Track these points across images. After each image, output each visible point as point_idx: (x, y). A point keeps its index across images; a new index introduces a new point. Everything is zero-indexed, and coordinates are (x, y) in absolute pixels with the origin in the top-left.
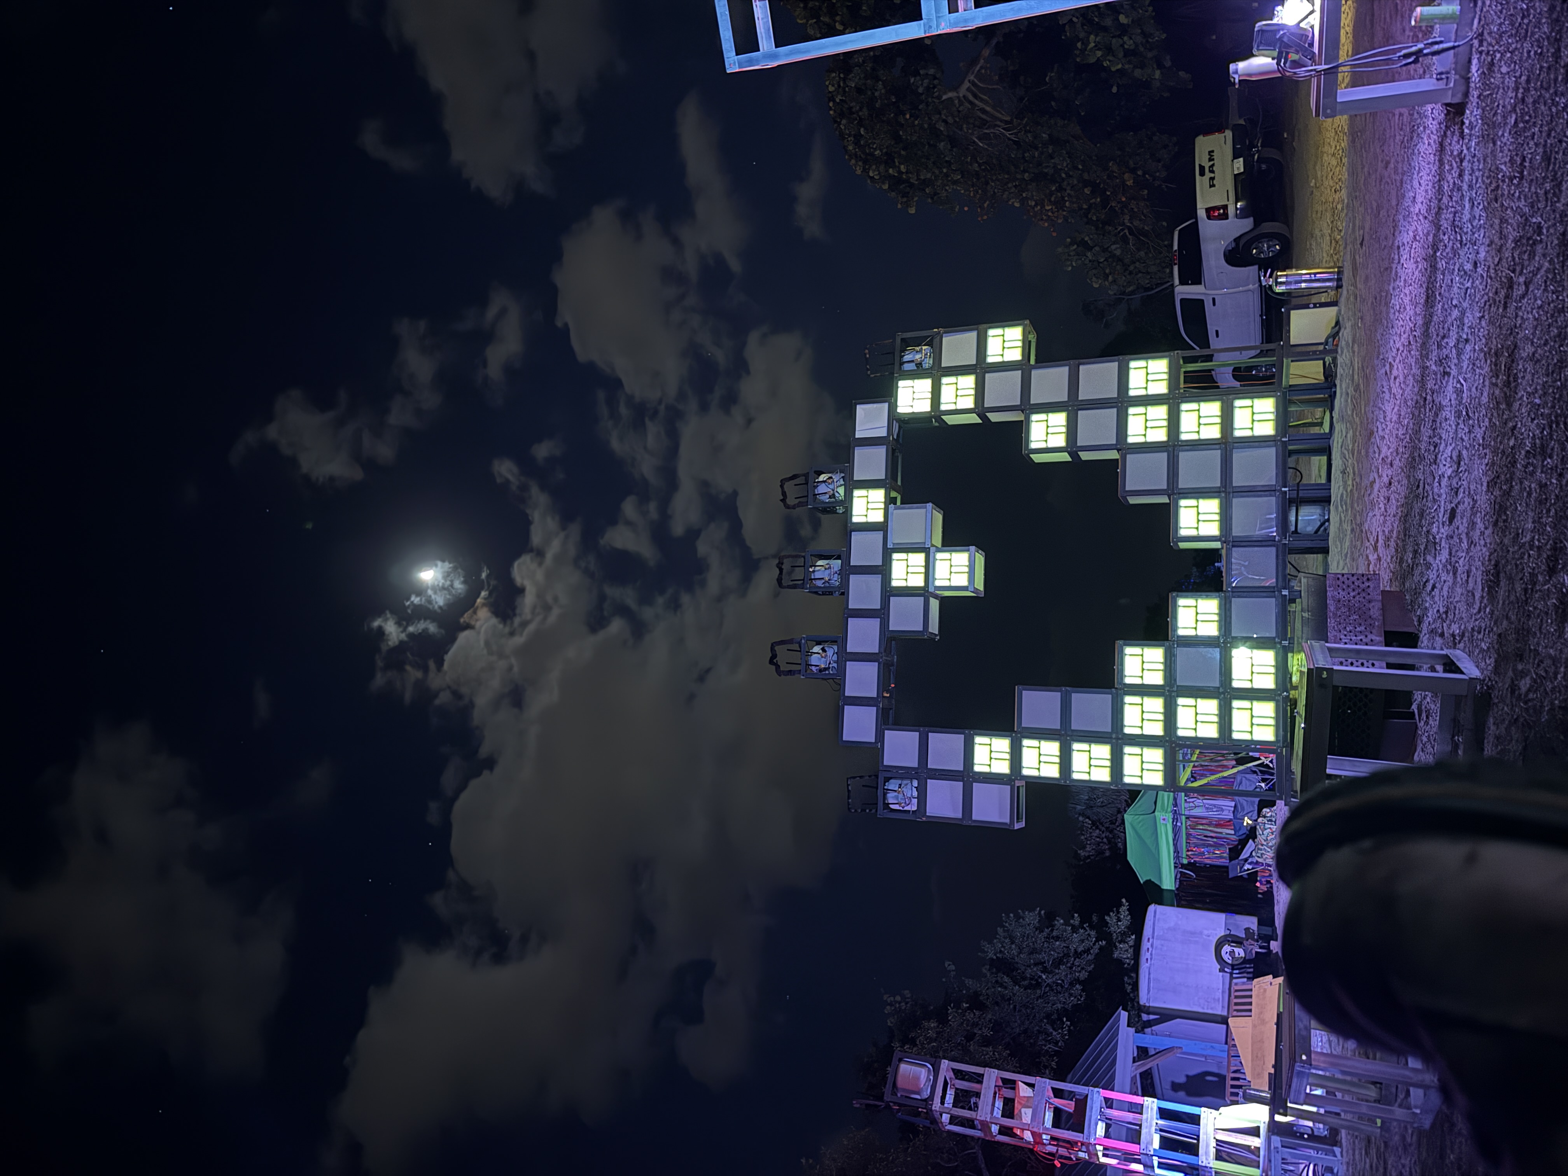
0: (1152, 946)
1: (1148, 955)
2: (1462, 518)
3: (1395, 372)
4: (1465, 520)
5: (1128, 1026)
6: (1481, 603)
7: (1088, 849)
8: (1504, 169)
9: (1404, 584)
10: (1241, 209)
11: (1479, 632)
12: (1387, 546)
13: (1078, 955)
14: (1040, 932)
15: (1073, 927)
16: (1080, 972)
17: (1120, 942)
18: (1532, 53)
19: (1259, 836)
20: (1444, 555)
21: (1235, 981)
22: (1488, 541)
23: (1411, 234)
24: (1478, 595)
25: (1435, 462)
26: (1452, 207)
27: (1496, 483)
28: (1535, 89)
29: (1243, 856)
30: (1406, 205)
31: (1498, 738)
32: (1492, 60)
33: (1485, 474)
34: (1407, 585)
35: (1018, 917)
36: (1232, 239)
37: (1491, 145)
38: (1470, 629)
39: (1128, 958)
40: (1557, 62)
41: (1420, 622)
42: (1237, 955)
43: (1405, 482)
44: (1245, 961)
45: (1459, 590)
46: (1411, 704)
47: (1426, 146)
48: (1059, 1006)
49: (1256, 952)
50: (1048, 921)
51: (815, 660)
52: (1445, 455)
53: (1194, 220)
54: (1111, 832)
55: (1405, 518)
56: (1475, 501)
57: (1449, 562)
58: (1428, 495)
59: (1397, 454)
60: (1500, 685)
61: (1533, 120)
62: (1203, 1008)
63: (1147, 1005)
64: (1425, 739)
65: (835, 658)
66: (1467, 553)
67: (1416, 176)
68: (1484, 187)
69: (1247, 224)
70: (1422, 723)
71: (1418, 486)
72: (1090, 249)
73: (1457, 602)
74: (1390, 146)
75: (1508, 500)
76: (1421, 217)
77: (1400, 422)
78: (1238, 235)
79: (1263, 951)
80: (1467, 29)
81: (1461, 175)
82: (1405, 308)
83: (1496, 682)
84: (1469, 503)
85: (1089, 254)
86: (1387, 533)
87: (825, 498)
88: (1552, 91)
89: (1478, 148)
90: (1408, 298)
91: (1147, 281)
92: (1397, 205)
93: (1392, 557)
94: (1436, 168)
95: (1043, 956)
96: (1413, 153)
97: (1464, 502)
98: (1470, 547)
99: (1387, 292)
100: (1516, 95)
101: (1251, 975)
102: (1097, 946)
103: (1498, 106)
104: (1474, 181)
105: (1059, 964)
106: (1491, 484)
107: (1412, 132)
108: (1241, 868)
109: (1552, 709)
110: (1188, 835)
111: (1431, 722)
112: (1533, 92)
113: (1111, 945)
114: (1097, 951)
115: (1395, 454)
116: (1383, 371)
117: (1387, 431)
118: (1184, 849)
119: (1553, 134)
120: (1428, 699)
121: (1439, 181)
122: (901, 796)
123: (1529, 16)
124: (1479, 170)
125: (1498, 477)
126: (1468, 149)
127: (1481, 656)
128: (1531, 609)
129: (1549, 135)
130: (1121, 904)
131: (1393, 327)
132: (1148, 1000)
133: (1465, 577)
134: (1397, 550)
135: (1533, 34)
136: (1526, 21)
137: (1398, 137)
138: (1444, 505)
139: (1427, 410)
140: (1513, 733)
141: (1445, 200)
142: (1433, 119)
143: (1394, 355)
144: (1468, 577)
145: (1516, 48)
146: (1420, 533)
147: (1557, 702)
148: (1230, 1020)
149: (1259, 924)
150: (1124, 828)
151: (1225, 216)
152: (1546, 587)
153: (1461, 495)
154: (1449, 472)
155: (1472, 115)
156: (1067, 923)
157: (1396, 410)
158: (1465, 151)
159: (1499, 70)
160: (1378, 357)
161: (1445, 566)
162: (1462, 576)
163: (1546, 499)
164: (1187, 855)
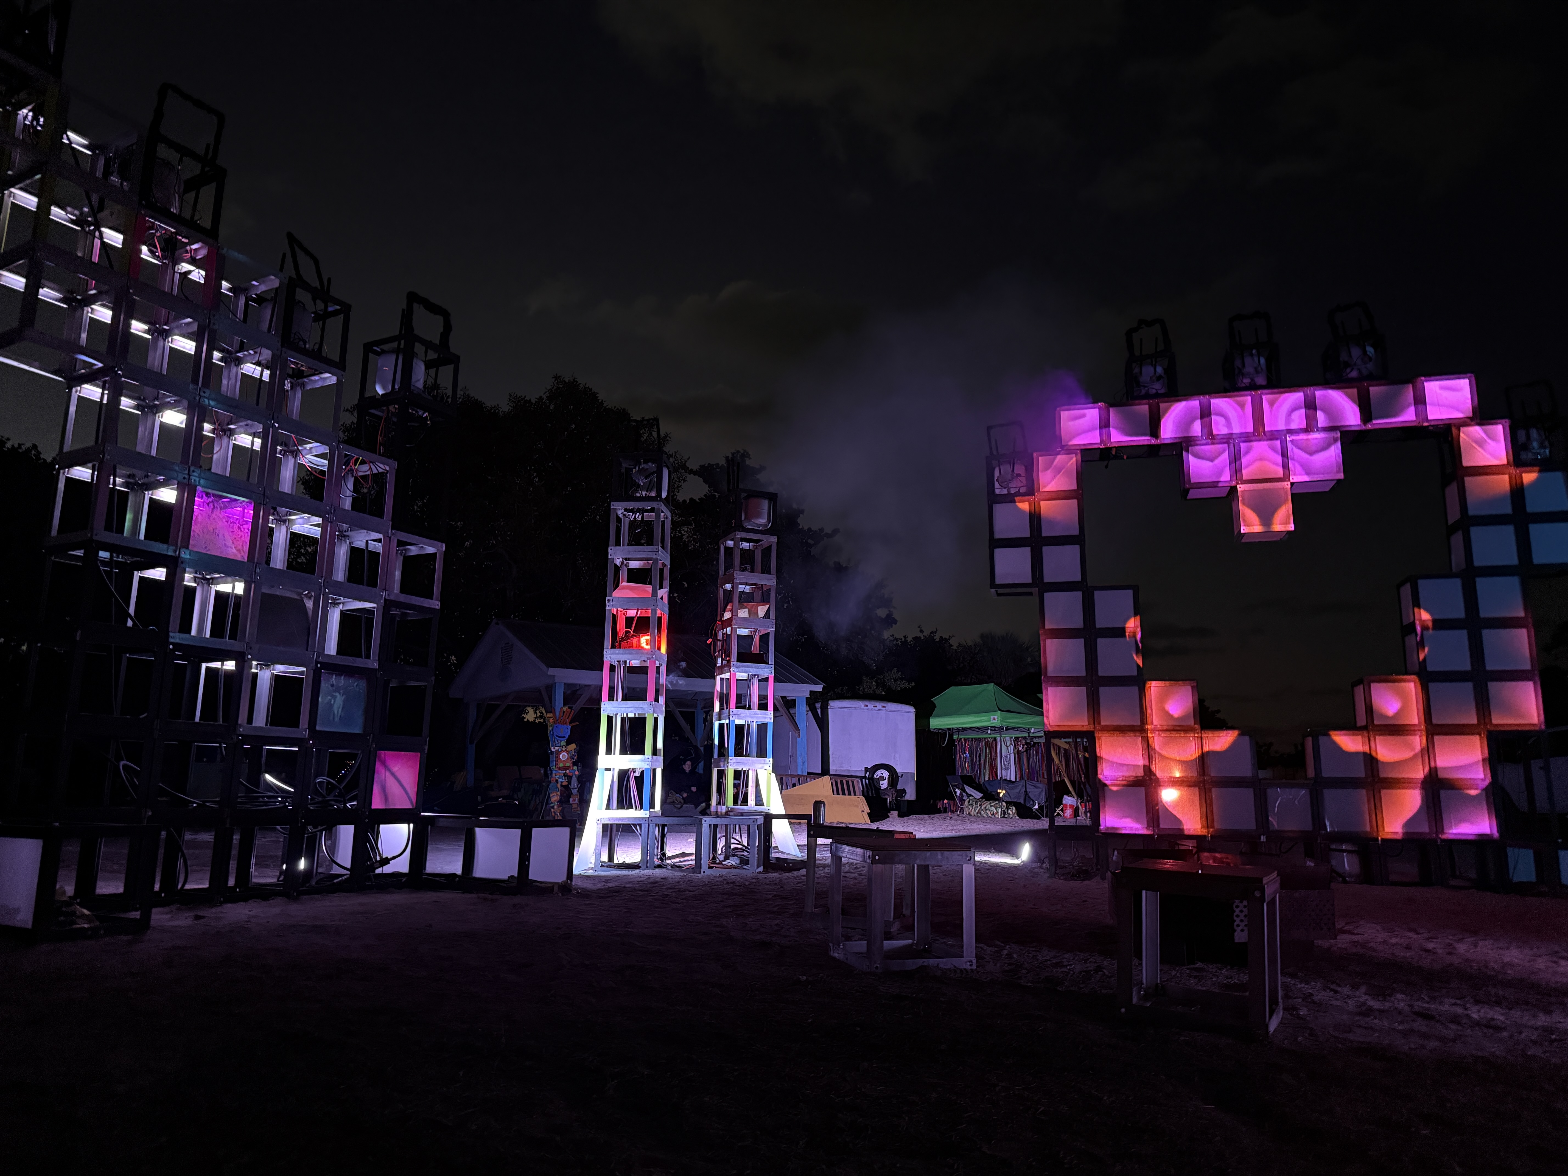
0: (879, 710)
1: (870, 707)
5: (811, 692)
19: (989, 802)
21: (860, 780)
29: (967, 788)
39: (864, 689)
51: (1147, 370)
52: (1492, 1013)
55: (1396, 965)
56: (1454, 1041)
57: (1371, 1009)
58: (1436, 992)
59: (1466, 961)
63: (829, 707)
66: (1391, 1029)
71: (1440, 981)
87: (1344, 357)
108: (956, 787)
110: (979, 740)
118: (966, 737)
130: (909, 682)
132: (834, 707)
148: (827, 778)
149: (909, 802)
164: (961, 739)
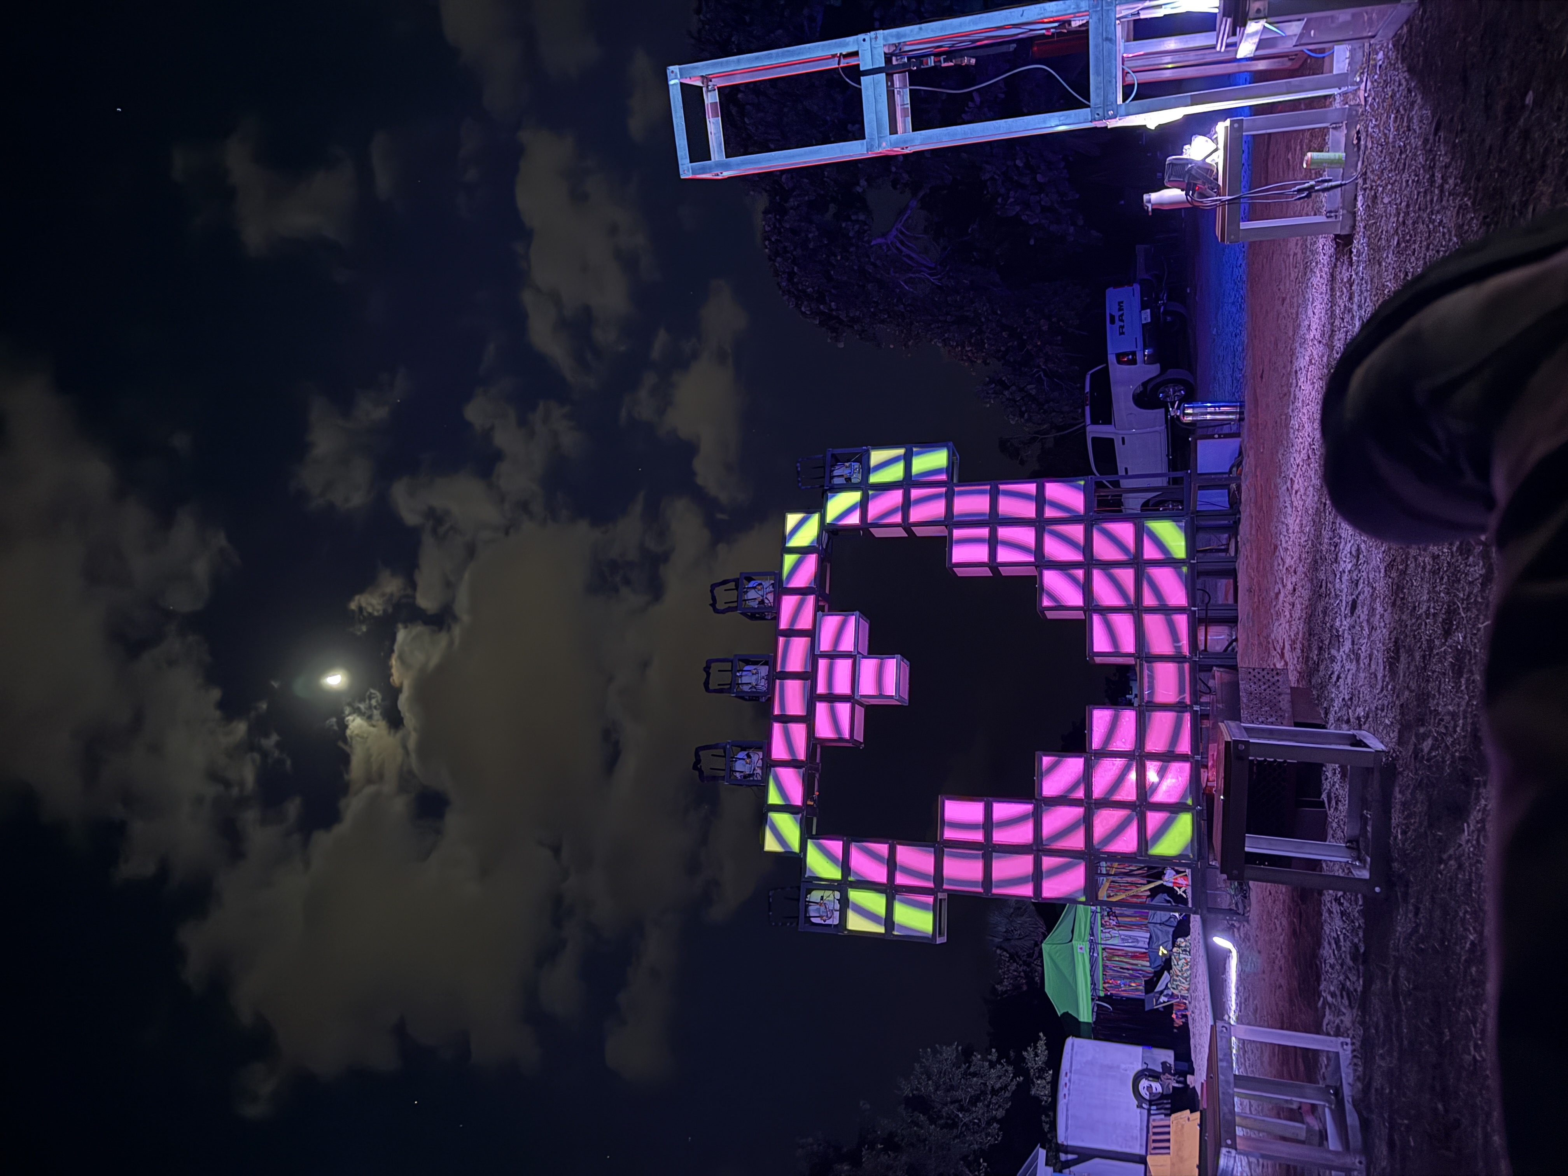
0: (1070, 1080)
1: (1066, 1091)
2: (1362, 607)
3: (1296, 487)
4: (1365, 609)
5: (1047, 1164)
6: (1383, 681)
7: (1006, 983)
8: (1390, 285)
9: (1310, 681)
10: (1149, 356)
11: (1382, 710)
12: (1293, 649)
13: (994, 1092)
14: (957, 1069)
15: (990, 1062)
16: (997, 1110)
17: (1037, 1079)
18: (1410, 182)
19: (1174, 967)
20: (1347, 646)
21: (1152, 1117)
22: (1387, 622)
23: (1307, 358)
24: (1380, 676)
25: (1336, 559)
26: (1344, 327)
27: (1393, 565)
28: (1415, 212)
29: (1159, 988)
30: (1302, 333)
31: (1404, 804)
32: (1375, 193)
33: (1382, 560)
34: (1313, 681)
35: (935, 1052)
36: (1140, 383)
37: (1377, 266)
38: (1374, 709)
39: (1045, 1095)
40: (1431, 186)
41: (1326, 714)
42: (1154, 1090)
43: (1308, 585)
44: (1163, 1096)
45: (1362, 675)
46: (1321, 794)
47: (1319, 279)
48: (976, 1147)
49: (1173, 1087)
50: (967, 1055)
51: (739, 766)
52: (1345, 552)
53: (1105, 365)
54: (1029, 965)
55: (1310, 619)
56: (1374, 589)
57: (1352, 651)
58: (1331, 592)
59: (1301, 560)
60: (1404, 753)
61: (1413, 239)
62: (1121, 1147)
63: (1065, 1143)
64: (1335, 825)
65: (760, 763)
66: (1369, 638)
67: (1309, 306)
68: (1372, 304)
69: (1154, 370)
70: (1332, 810)
71: (1321, 586)
72: (1007, 388)
73: (1361, 686)
74: (1285, 284)
75: (1404, 579)
76: (1316, 342)
77: (1302, 532)
78: (1146, 379)
79: (1180, 1085)
80: (1352, 170)
81: (1351, 298)
82: (1303, 426)
83: (1400, 752)
84: (1369, 591)
85: (1006, 393)
86: (1293, 636)
87: (755, 604)
88: (1428, 210)
89: (1365, 272)
90: (1306, 417)
91: (1061, 420)
92: (1293, 335)
93: (1298, 658)
94: (1328, 296)
95: (959, 1094)
96: (1307, 287)
97: (1364, 592)
98: (1371, 632)
99: (1286, 415)
100: (1398, 220)
101: (1168, 1112)
102: (1015, 1083)
103: (1382, 232)
104: (1363, 301)
105: (976, 1102)
106: (1389, 567)
107: (1306, 268)
108: (1157, 1001)
109: (1453, 762)
110: (1104, 966)
111: (1340, 807)
112: (1413, 214)
113: (1029, 1082)
114: (1014, 1088)
115: (1298, 561)
116: (1285, 487)
117: (1290, 543)
118: (1101, 982)
119: (1431, 247)
120: (1337, 786)
121: (1331, 307)
122: (823, 908)
123: (1406, 151)
124: (1367, 291)
125: (1394, 560)
126: (1357, 274)
127: (1385, 732)
128: (1429, 673)
129: (1428, 249)
130: (1039, 1038)
131: (1292, 446)
132: (1066, 1138)
133: (1367, 661)
134: (1302, 651)
135: (1410, 166)
136: (1403, 156)
137: (1292, 275)
138: (1345, 599)
139: (1327, 514)
140: (1418, 796)
141: (1337, 323)
142: (1324, 254)
143: (1294, 471)
144: (1370, 660)
145: (1396, 181)
146: (1323, 629)
147: (1457, 754)
148: (1150, 1159)
149: (1176, 1059)
150: (1042, 962)
151: (1133, 362)
152: (1443, 649)
153: (1360, 586)
154: (1349, 566)
155: (1359, 243)
156: (984, 1059)
157: (1298, 521)
158: (1354, 276)
159: (1382, 201)
160: (1280, 476)
161: (1348, 656)
162: (1365, 661)
163: (1439, 569)
164: (1104, 988)
